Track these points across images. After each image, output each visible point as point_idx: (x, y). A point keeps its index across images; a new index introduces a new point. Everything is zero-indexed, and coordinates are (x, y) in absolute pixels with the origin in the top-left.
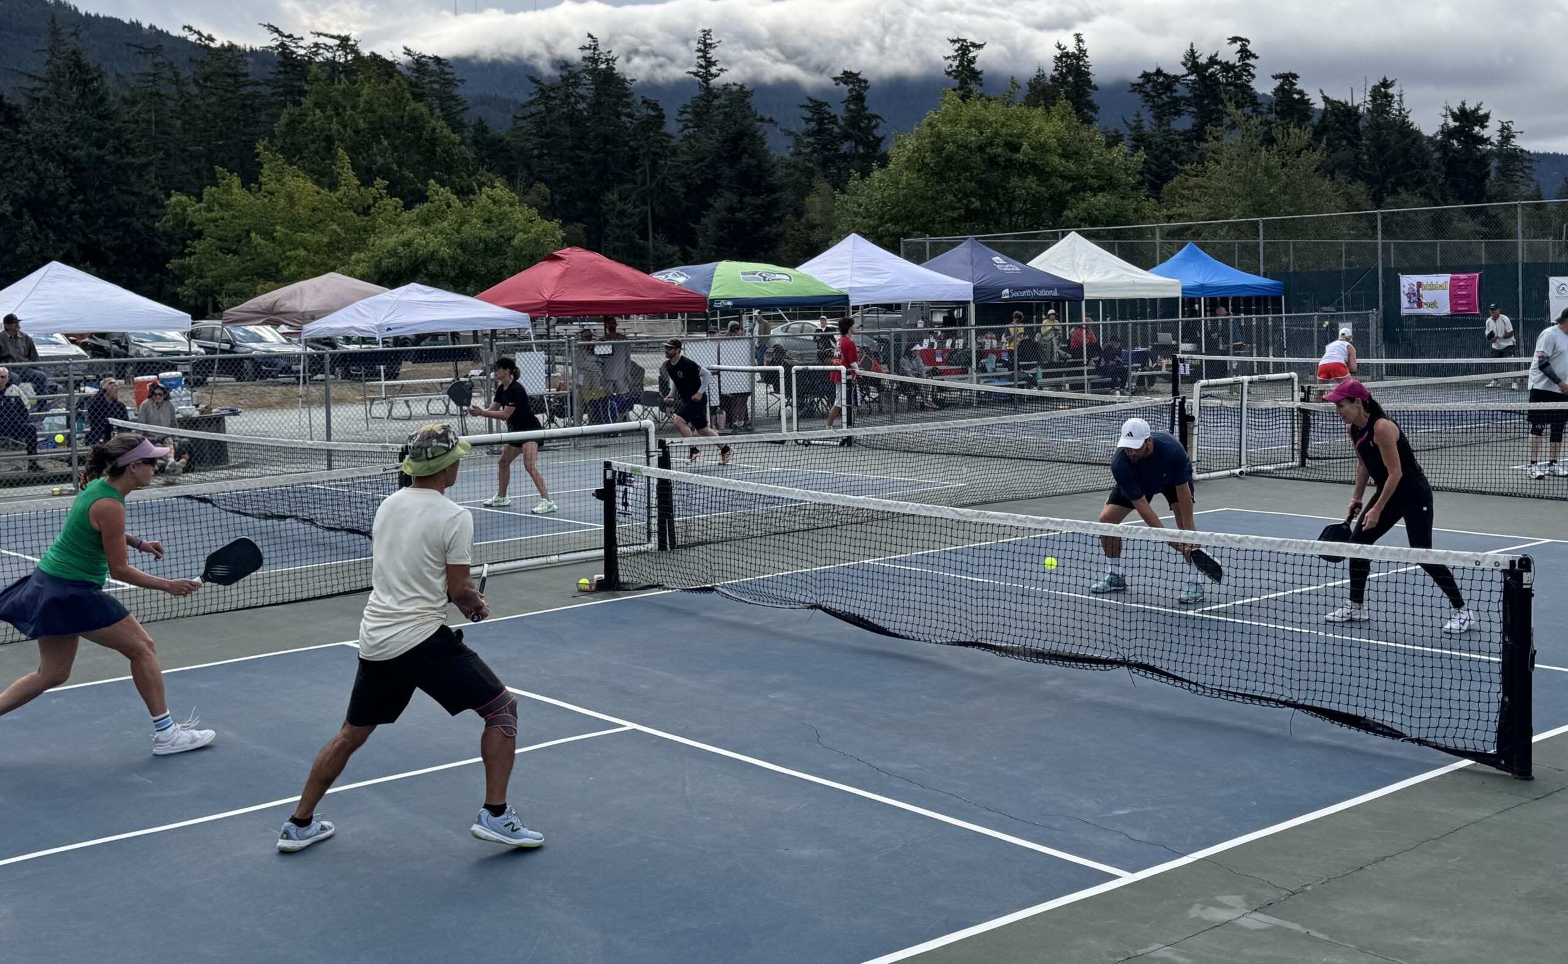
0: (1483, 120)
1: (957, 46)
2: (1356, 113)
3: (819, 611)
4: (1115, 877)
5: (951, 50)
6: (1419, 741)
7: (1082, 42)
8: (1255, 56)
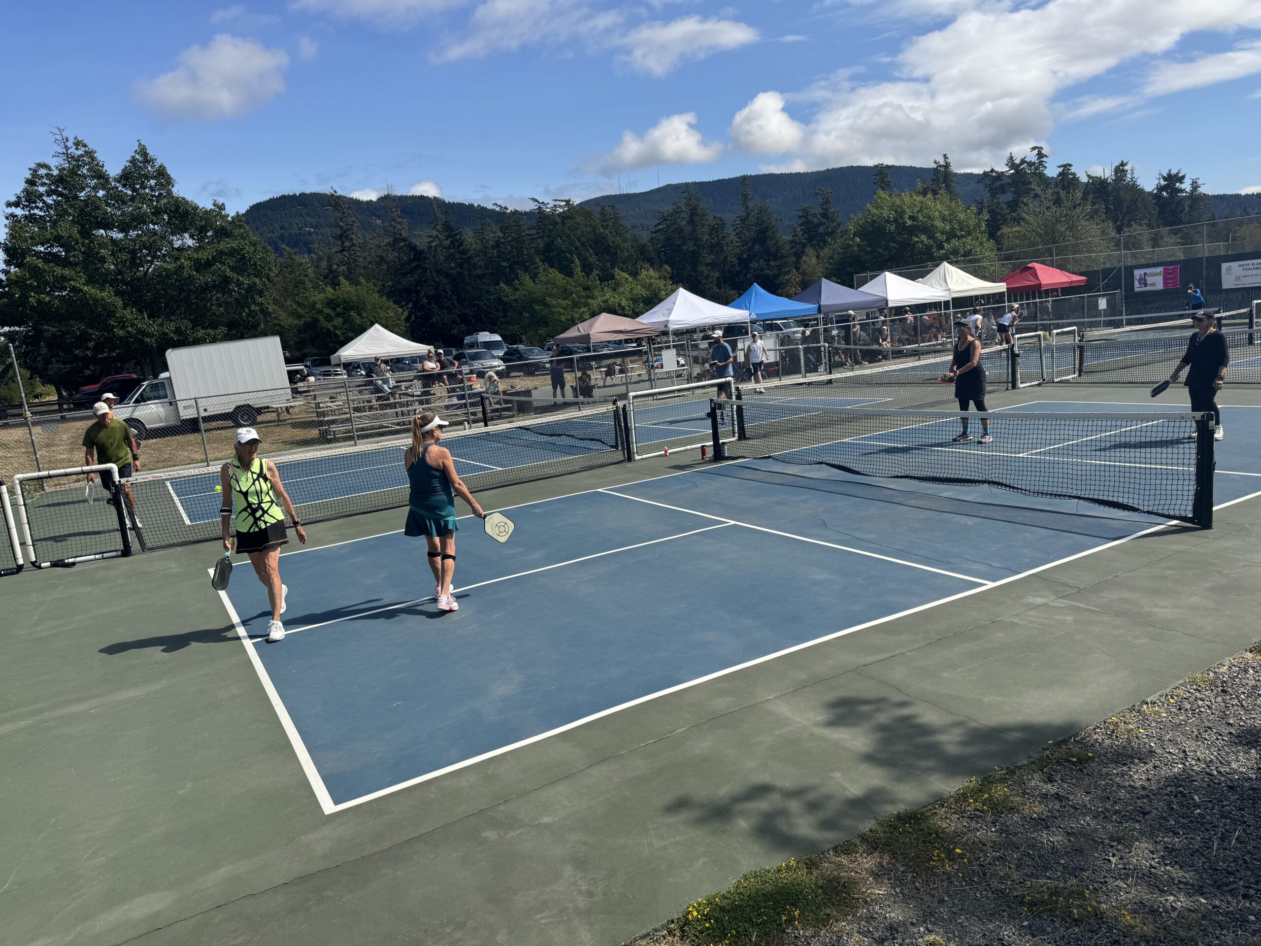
0: (1181, 179)
2: (1107, 183)
3: (824, 465)
4: (985, 585)
6: (1149, 512)
7: (947, 158)
8: (1046, 156)
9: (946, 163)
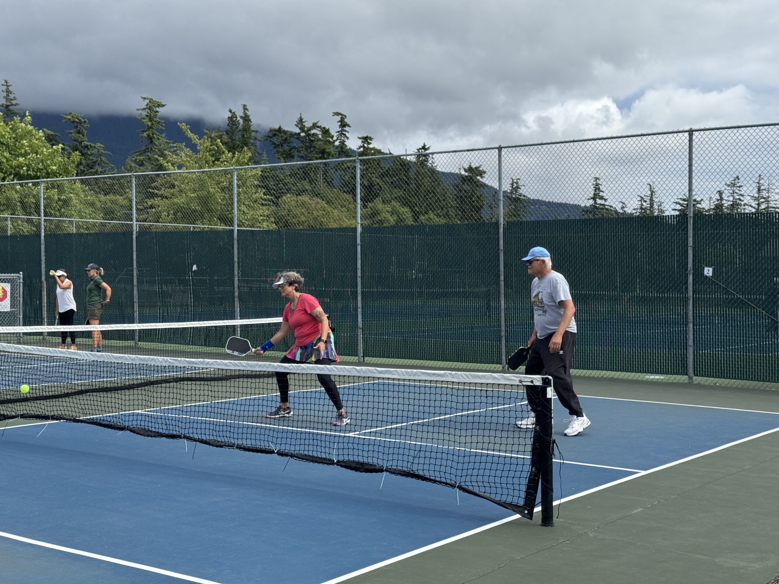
0: (482, 174)
1: (147, 101)
5: (144, 104)
7: (247, 109)
8: (349, 126)
9: (245, 113)
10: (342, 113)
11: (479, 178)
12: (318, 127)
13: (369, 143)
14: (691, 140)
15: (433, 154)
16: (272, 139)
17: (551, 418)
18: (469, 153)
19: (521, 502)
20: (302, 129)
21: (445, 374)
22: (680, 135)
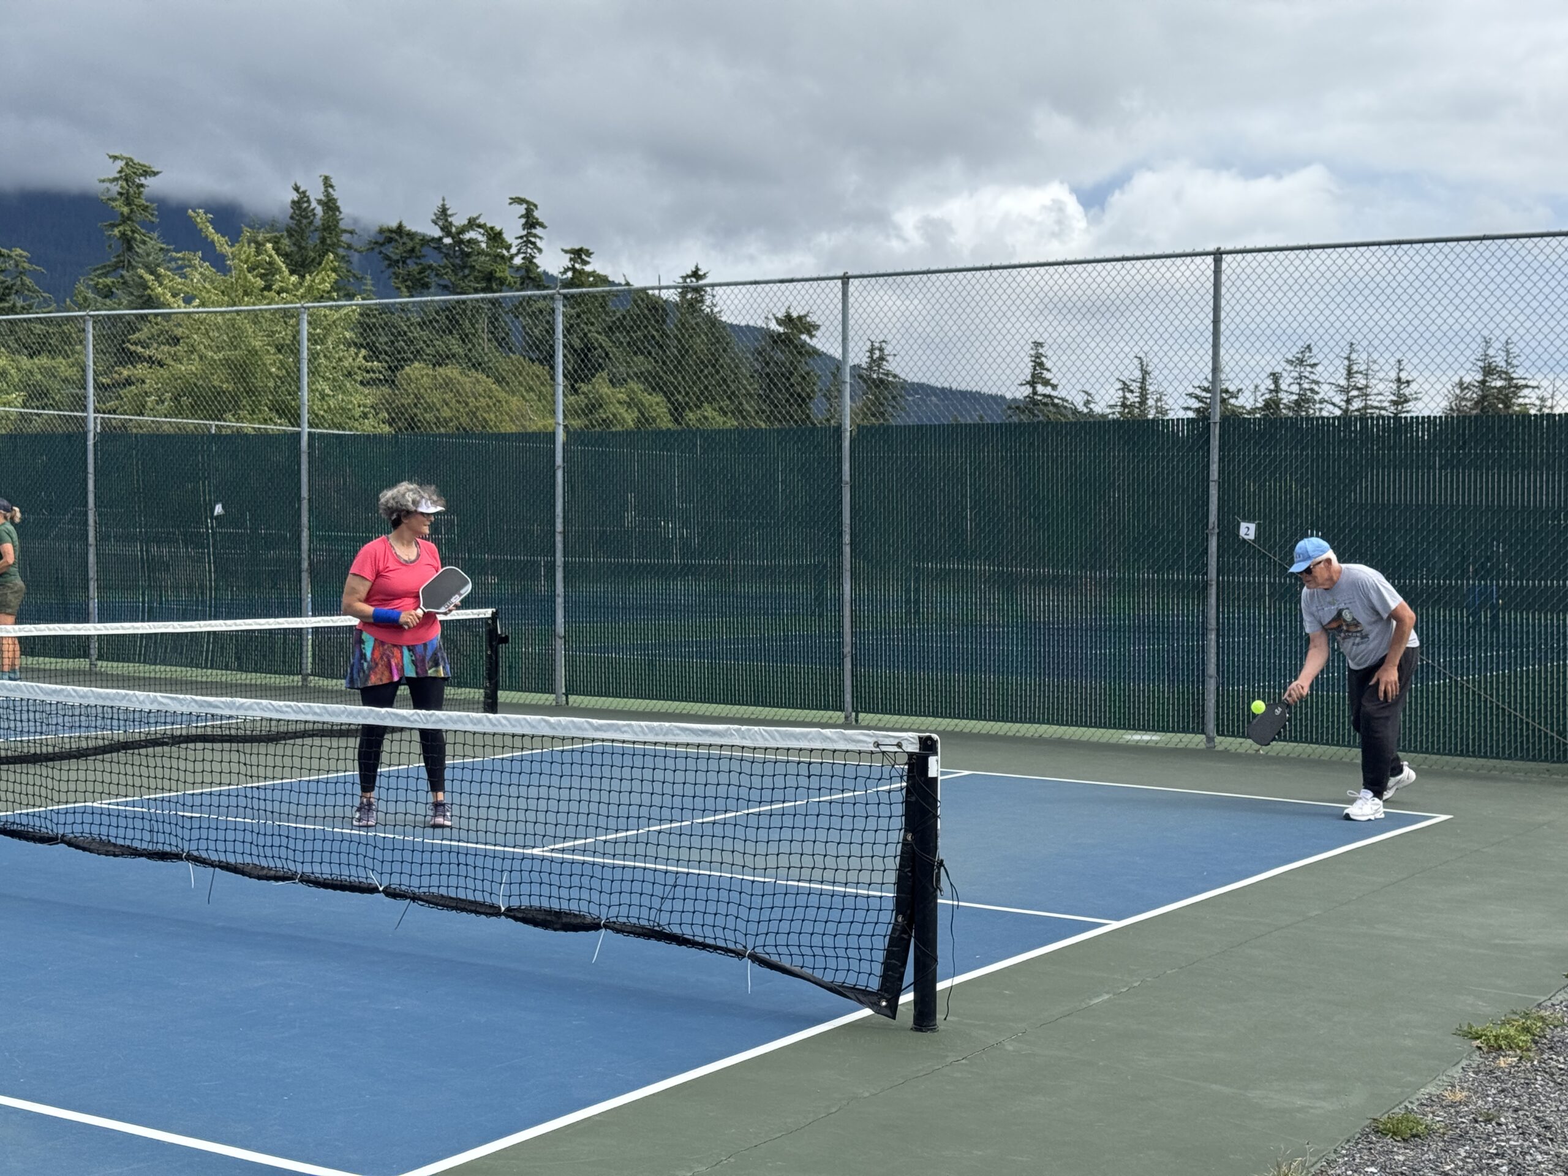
0: (810, 329)
1: (121, 164)
2: (665, 307)
5: (113, 169)
7: (332, 186)
8: (542, 225)
9: (328, 195)
10: (528, 199)
11: (804, 337)
12: (479, 226)
13: (585, 263)
14: (1217, 272)
15: (713, 285)
16: (383, 249)
17: (936, 817)
18: (783, 286)
19: (875, 984)
20: (446, 229)
21: (727, 730)
22: (1198, 260)
